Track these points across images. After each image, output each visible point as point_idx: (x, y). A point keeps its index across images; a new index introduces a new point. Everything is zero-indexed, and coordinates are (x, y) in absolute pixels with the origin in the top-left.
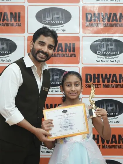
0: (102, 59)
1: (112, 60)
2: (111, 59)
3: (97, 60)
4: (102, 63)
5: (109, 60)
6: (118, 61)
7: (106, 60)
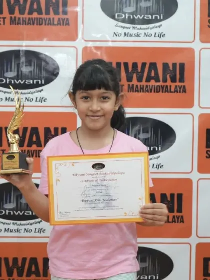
0: (127, 31)
1: (149, 32)
2: (146, 31)
3: (115, 33)
4: (127, 39)
5: (142, 32)
6: (161, 35)
7: (135, 32)
